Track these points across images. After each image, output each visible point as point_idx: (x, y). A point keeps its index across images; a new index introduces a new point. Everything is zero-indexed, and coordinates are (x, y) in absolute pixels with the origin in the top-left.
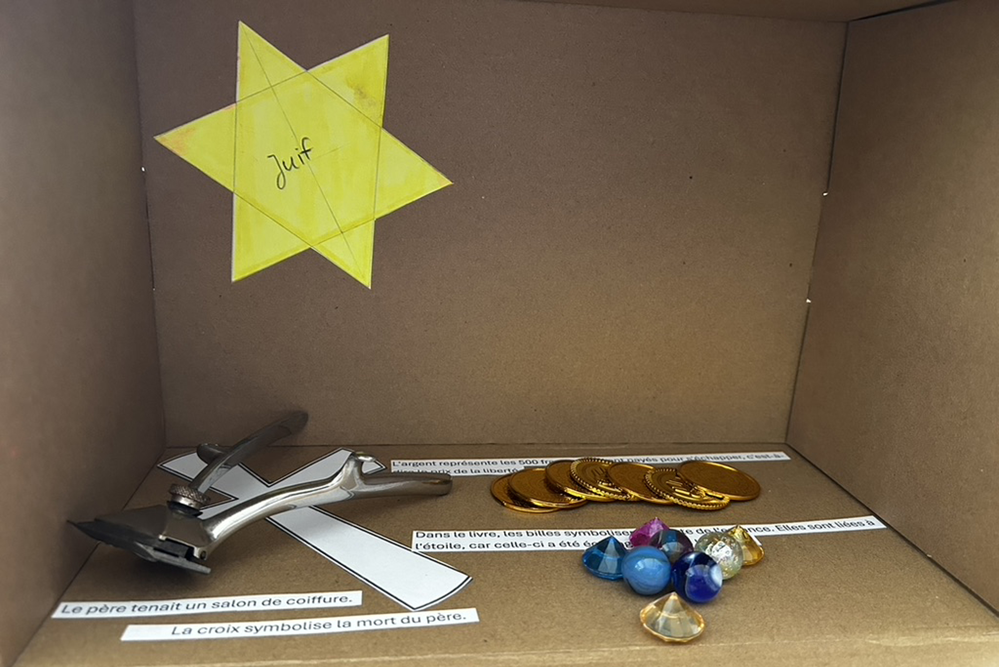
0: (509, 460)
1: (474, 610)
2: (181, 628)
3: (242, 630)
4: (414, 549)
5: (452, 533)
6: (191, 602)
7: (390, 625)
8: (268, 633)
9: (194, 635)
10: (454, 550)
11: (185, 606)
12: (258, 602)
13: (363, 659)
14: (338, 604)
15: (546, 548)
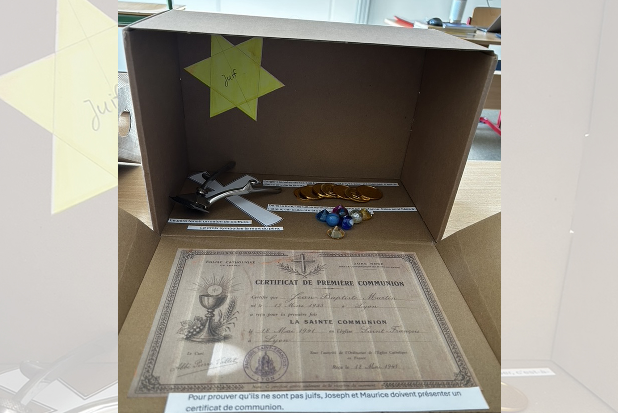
0: (302, 182)
1: (283, 227)
2: (202, 227)
3: (219, 228)
4: (268, 209)
5: (280, 205)
6: (205, 220)
7: (259, 230)
8: (226, 229)
9: (206, 229)
10: (280, 210)
11: (203, 221)
12: (223, 222)
13: (251, 237)
14: (245, 223)
15: (307, 211)
